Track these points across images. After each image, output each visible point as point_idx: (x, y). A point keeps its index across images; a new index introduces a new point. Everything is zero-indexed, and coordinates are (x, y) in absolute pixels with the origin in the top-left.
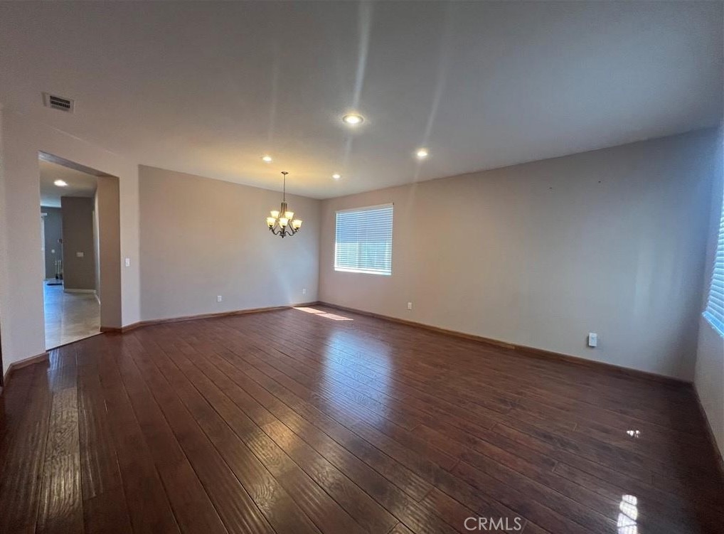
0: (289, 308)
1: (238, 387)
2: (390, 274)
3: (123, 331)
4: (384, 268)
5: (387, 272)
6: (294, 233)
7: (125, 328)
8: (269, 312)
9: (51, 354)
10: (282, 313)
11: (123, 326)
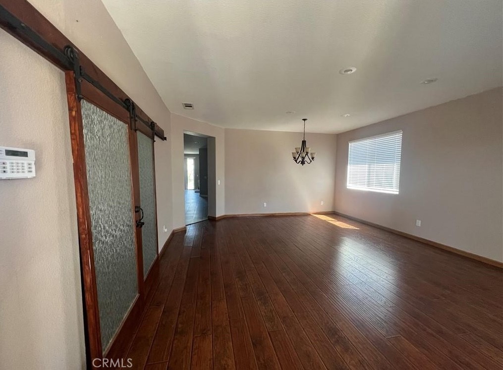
0: (308, 215)
1: (263, 264)
2: (398, 193)
3: (217, 219)
4: (392, 187)
5: (395, 191)
6: (311, 162)
7: (218, 217)
8: (295, 216)
9: (188, 227)
10: (304, 218)
11: (217, 216)
